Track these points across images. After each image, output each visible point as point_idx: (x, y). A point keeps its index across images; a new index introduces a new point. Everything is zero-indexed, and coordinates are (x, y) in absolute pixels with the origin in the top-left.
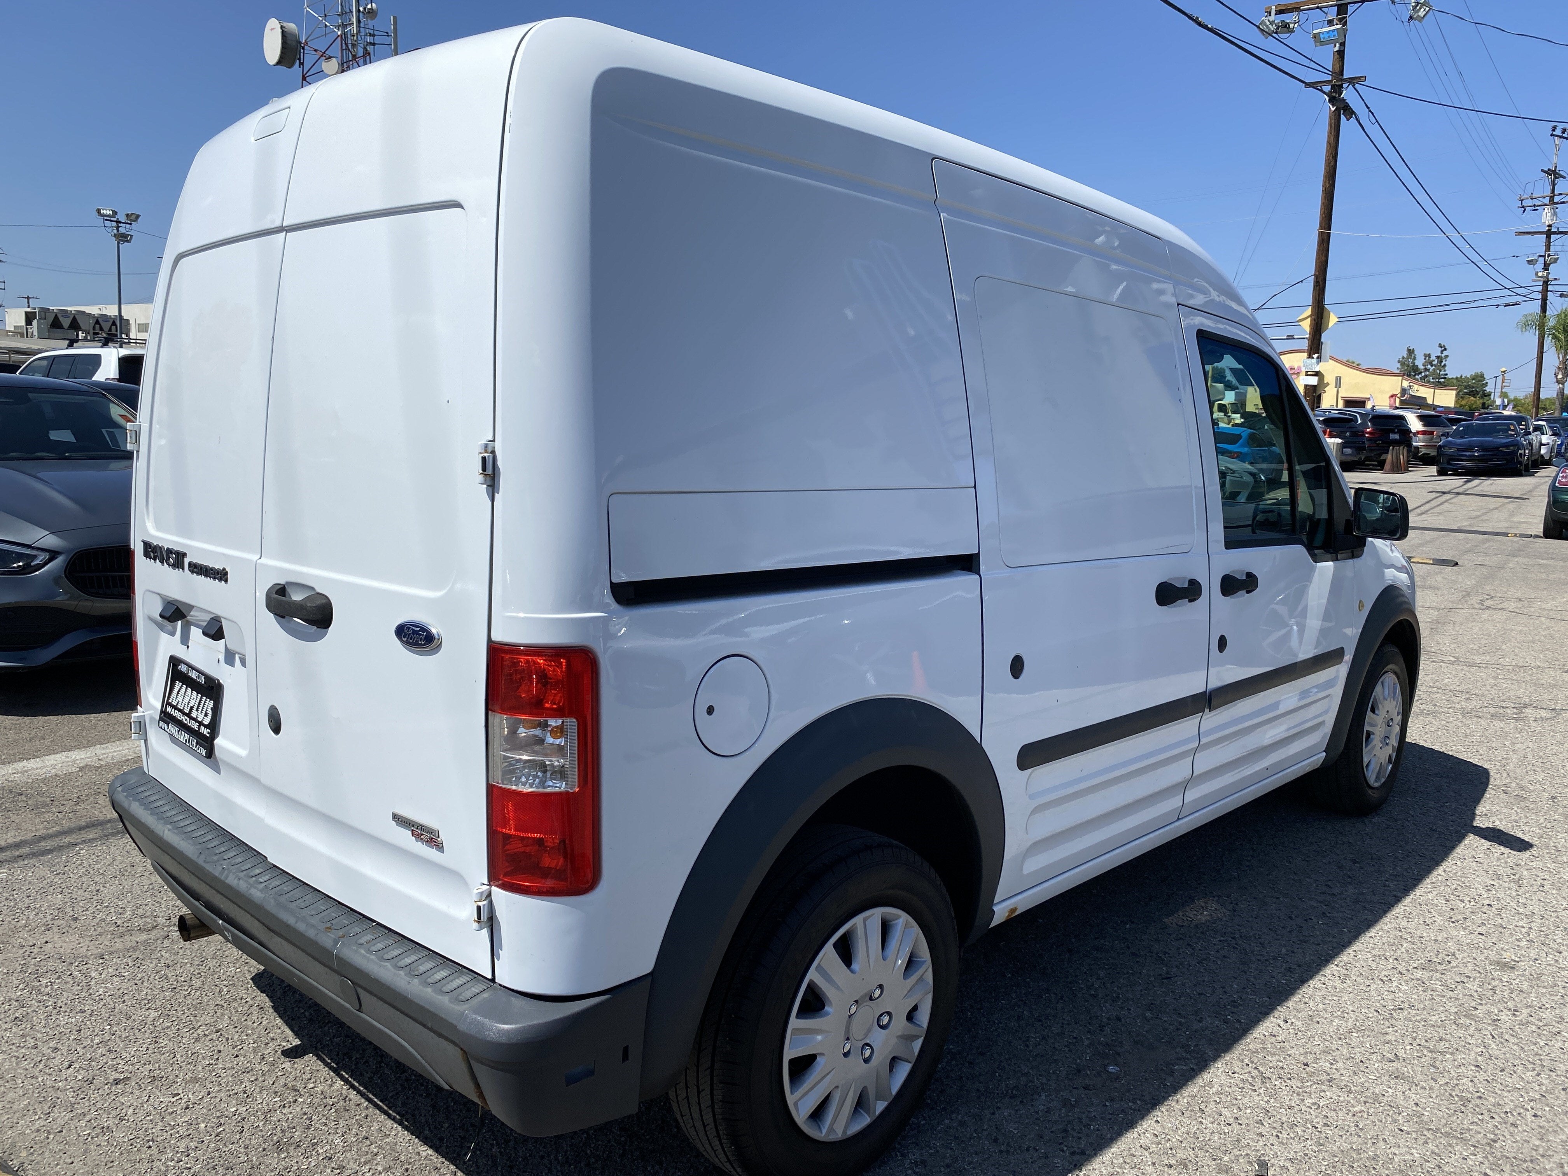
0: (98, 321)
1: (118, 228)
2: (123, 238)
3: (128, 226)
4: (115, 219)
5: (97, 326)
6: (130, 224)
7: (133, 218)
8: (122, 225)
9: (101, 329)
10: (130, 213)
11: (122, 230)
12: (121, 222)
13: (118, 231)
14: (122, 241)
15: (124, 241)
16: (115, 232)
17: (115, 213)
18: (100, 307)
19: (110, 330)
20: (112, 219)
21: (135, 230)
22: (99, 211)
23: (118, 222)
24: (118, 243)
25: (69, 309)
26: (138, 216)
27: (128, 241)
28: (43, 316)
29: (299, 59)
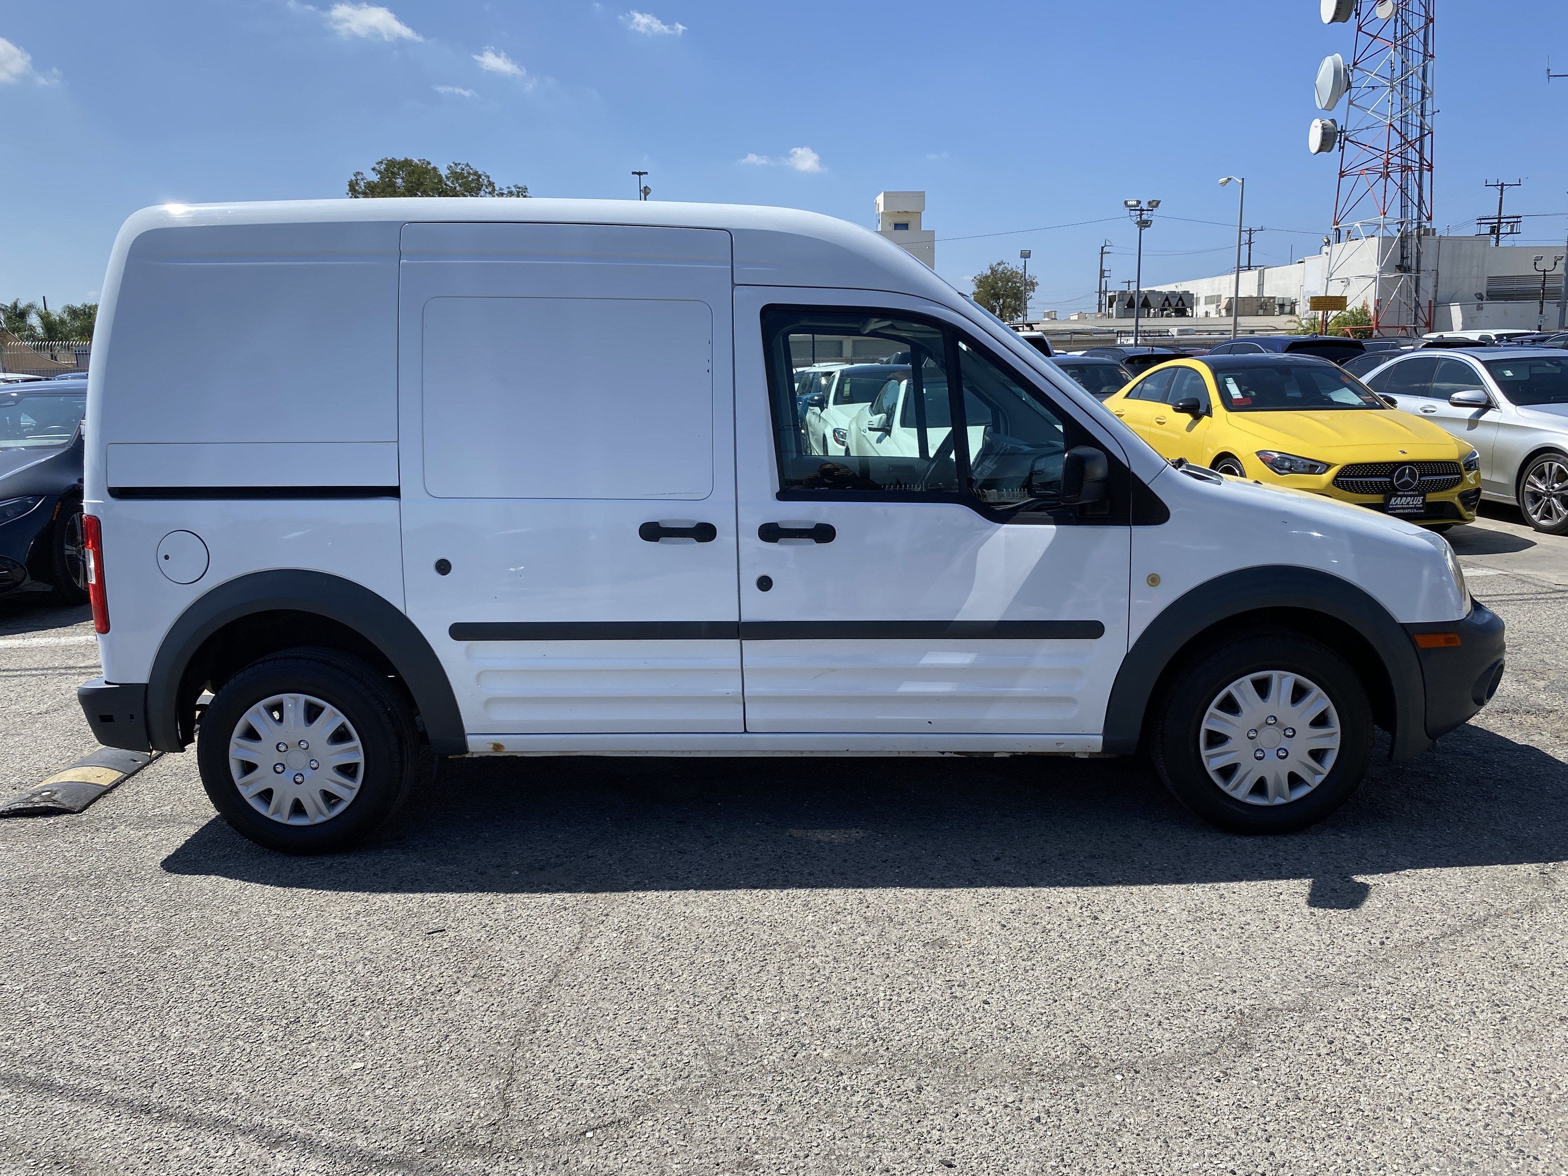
0: (1167, 298)
1: (1141, 215)
2: (1144, 224)
3: (1150, 212)
4: (1139, 208)
5: (1167, 303)
6: (1152, 210)
7: (1154, 204)
8: (1145, 212)
9: (1170, 305)
10: (1151, 200)
11: (1144, 217)
12: (1143, 210)
13: (1141, 218)
14: (1143, 226)
15: (1145, 227)
16: (1139, 219)
17: (1139, 202)
18: (1177, 284)
19: (1177, 305)
20: (1137, 208)
21: (1154, 216)
22: (1126, 203)
23: (1142, 210)
24: (1141, 229)
25: (1157, 289)
26: (1159, 202)
27: (1149, 226)
28: (1121, 298)
29: (1356, 10)
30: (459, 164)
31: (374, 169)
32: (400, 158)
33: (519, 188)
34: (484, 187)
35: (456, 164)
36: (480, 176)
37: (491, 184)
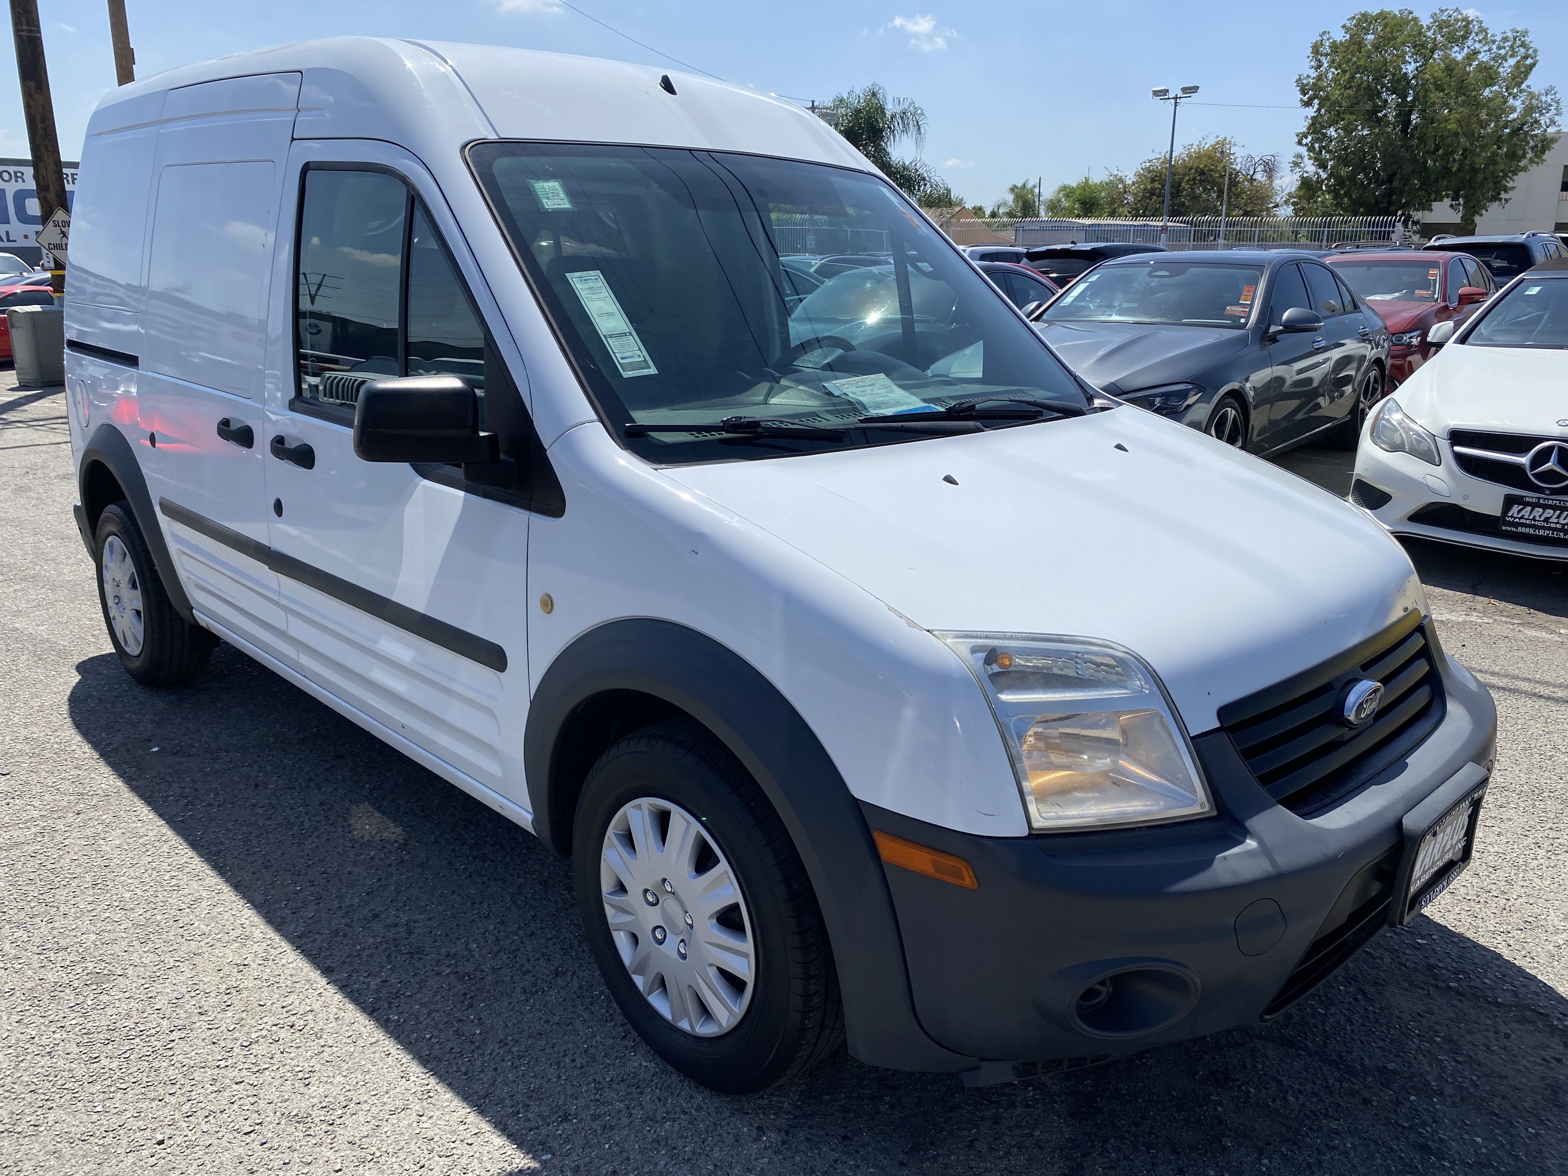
30: (1447, 10)
31: (1343, 27)
32: (1374, 11)
33: (1517, 32)
34: (1473, 34)
35: (1442, 11)
36: (1469, 23)
37: (1483, 30)
